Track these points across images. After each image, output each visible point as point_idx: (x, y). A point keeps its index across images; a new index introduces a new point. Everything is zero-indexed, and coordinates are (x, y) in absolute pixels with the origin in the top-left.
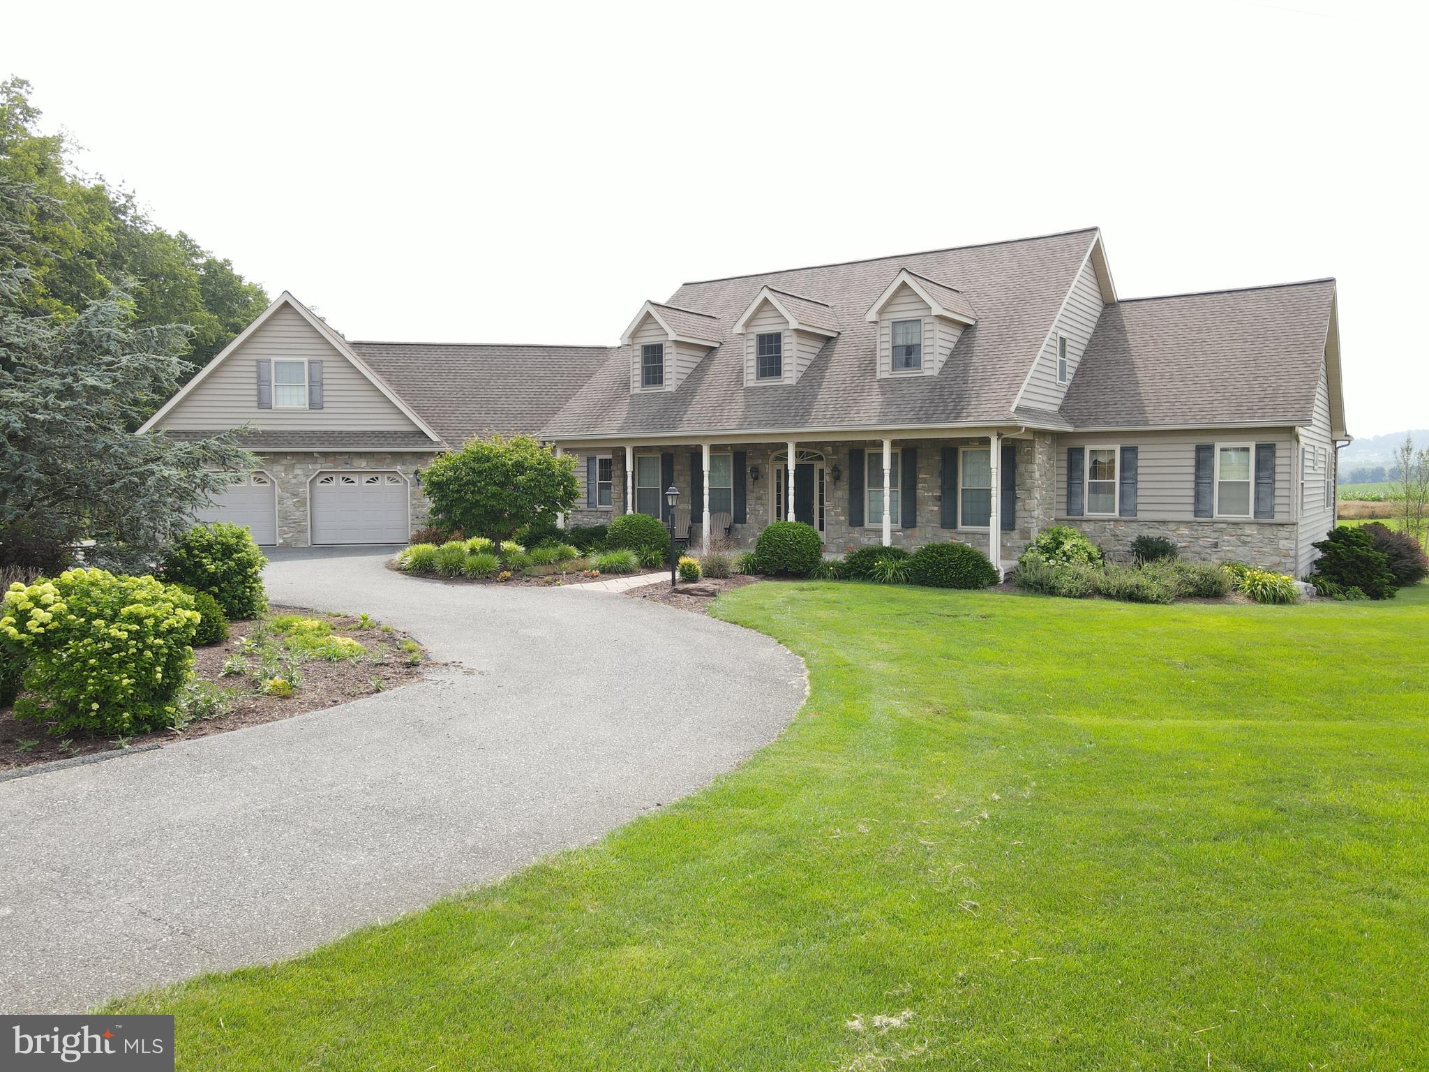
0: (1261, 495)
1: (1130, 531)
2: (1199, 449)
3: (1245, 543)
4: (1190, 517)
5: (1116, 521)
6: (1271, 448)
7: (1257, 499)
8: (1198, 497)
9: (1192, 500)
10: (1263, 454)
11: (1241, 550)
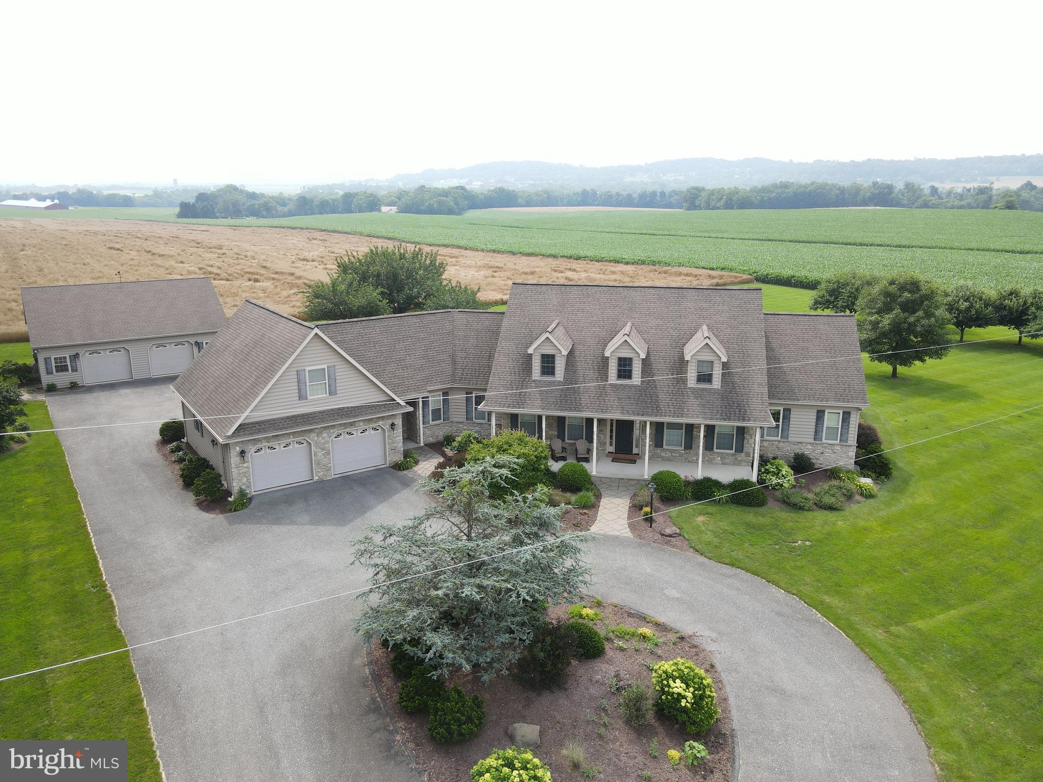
0: (843, 433)
1: (785, 446)
2: (818, 412)
3: (835, 453)
4: (812, 441)
5: (779, 441)
6: (849, 413)
7: (841, 434)
8: (816, 432)
9: (813, 434)
10: (845, 416)
11: (833, 456)
